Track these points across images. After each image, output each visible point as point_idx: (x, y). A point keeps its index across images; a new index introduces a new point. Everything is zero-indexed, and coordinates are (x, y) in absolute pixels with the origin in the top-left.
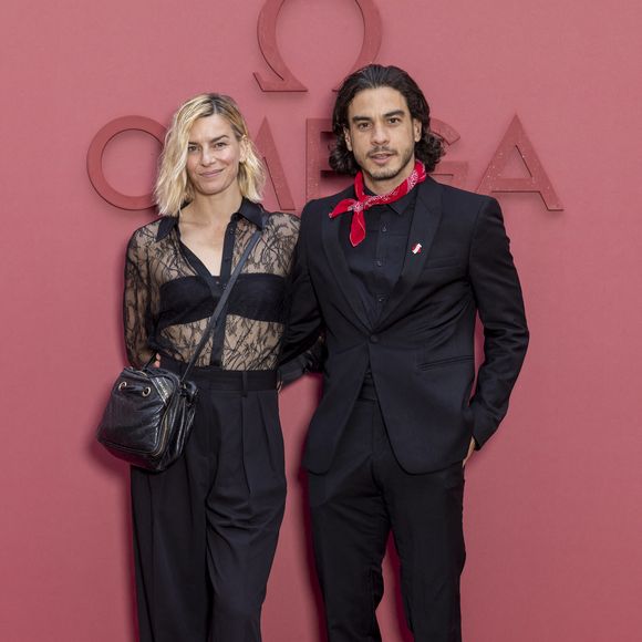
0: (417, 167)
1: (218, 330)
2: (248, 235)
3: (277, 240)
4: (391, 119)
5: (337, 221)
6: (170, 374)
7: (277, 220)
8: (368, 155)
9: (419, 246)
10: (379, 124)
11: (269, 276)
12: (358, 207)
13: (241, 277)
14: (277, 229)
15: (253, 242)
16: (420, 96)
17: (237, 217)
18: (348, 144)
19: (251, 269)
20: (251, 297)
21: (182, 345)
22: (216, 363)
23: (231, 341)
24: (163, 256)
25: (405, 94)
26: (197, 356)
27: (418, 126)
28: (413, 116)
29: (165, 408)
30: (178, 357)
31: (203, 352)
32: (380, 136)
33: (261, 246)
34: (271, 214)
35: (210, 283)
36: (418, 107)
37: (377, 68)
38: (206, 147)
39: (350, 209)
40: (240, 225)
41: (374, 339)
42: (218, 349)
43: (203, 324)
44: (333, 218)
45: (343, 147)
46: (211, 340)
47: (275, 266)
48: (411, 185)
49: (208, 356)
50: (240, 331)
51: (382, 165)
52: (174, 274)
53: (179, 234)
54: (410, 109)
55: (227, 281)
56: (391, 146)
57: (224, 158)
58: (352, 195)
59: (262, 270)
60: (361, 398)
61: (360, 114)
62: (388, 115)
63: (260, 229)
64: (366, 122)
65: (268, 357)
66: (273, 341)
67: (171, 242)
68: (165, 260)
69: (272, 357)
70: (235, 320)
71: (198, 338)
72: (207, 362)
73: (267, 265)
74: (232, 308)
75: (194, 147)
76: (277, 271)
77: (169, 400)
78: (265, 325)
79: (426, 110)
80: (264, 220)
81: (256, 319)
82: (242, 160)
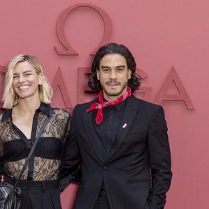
0: (128, 90)
1: (31, 164)
2: (43, 120)
3: (57, 121)
4: (119, 69)
5: (91, 113)
6: (8, 185)
7: (57, 112)
8: (107, 83)
9: (126, 125)
10: (113, 71)
11: (53, 139)
12: (100, 107)
13: (40, 139)
14: (57, 116)
15: (46, 122)
16: (133, 59)
17: (38, 111)
18: (98, 77)
19: (45, 135)
20: (46, 148)
21: (13, 171)
22: (30, 178)
23: (37, 168)
24: (4, 129)
25: (126, 58)
26: (21, 176)
27: (130, 72)
28: (129, 68)
29: (7, 201)
30: (12, 176)
31: (24, 174)
32: (113, 76)
33: (49, 124)
34: (53, 109)
35: (26, 142)
36: (131, 64)
37: (115, 45)
38: (21, 75)
39: (97, 108)
40: (40, 115)
41: (105, 168)
42: (31, 173)
43: (23, 161)
44: (89, 112)
45: (95, 78)
46: (27, 168)
47: (56, 133)
48: (125, 98)
49: (27, 176)
50: (41, 164)
51: (113, 89)
52: (10, 138)
53: (12, 120)
54: (128, 65)
55: (34, 141)
56: (118, 80)
57: (30, 80)
58: (97, 101)
59: (50, 135)
60: (100, 195)
61: (105, 65)
62: (118, 67)
63: (48, 116)
64: (108, 69)
65: (54, 175)
66: (56, 168)
67: (8, 123)
68: (5, 131)
69: (56, 175)
70: (38, 159)
71: (21, 167)
72: (25, 178)
73: (52, 133)
74: (37, 154)
75: (16, 76)
76: (57, 136)
77: (8, 197)
78: (52, 161)
79: (135, 65)
80: (51, 112)
81: (48, 158)
82: (40, 84)
